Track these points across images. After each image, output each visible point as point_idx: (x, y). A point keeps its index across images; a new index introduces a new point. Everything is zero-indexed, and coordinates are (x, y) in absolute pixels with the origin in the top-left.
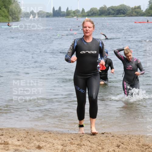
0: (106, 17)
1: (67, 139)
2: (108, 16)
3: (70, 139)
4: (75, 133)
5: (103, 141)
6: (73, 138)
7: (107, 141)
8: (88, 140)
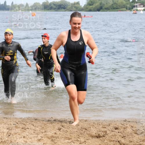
0: (48, 11)
1: (12, 123)
2: (50, 10)
3: (15, 124)
4: (20, 118)
5: (45, 124)
6: (17, 122)
7: (49, 124)
8: (32, 124)
